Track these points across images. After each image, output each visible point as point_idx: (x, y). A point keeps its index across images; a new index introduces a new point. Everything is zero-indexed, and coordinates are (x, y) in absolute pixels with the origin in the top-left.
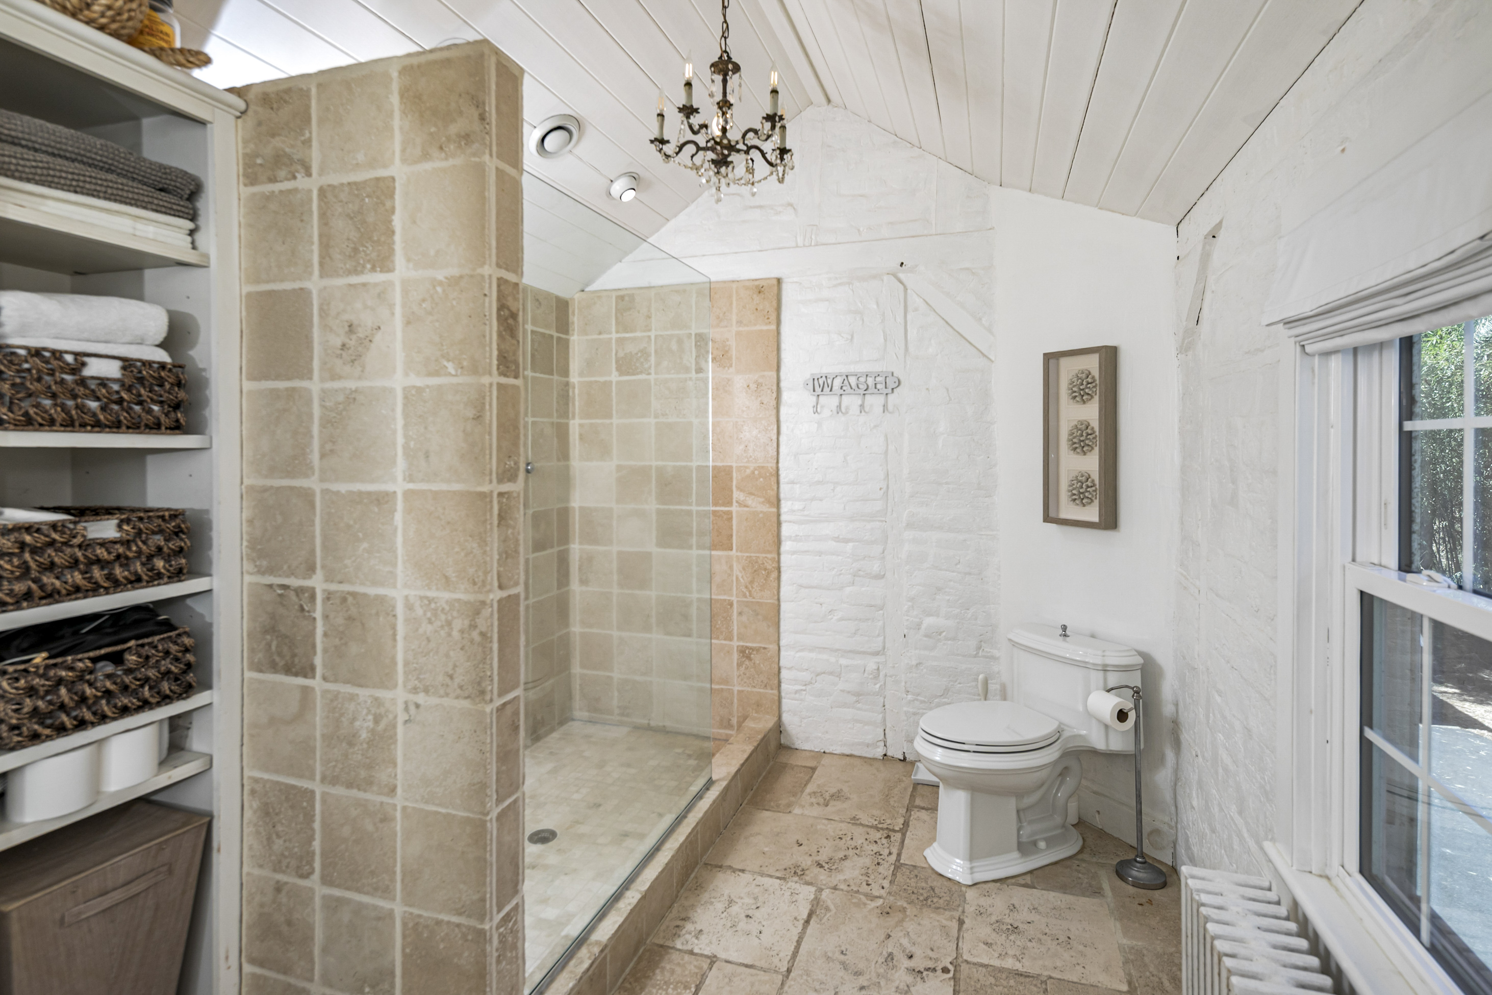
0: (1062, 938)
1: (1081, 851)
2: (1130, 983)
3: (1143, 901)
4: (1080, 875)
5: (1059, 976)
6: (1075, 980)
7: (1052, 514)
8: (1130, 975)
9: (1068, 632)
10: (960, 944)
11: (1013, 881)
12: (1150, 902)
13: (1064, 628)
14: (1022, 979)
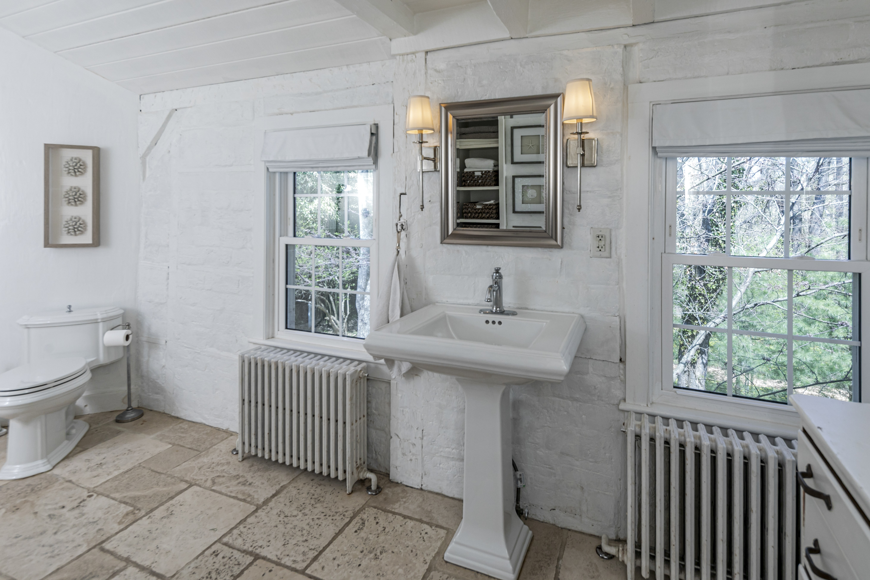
0: (127, 452)
1: (90, 426)
2: (170, 444)
3: (142, 422)
4: (103, 433)
5: (143, 461)
6: (150, 457)
7: (51, 242)
8: (166, 442)
9: (72, 309)
10: (82, 486)
11: (72, 454)
12: (144, 421)
13: (70, 307)
14: (129, 472)
